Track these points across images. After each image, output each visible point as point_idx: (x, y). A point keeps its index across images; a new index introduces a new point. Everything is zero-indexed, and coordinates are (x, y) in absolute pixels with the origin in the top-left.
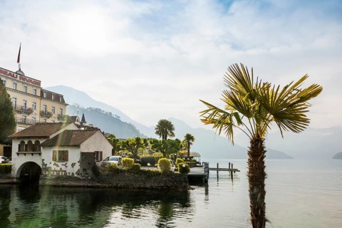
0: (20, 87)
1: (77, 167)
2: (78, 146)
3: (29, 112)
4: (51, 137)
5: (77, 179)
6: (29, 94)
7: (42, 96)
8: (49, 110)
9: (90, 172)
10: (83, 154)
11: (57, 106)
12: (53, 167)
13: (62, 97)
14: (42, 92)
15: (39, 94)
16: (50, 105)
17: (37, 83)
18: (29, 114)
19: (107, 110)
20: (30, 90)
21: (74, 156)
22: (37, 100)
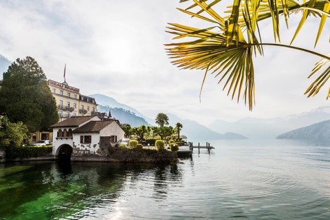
0: (65, 93)
1: (98, 147)
2: (98, 132)
3: (71, 110)
4: (80, 126)
5: (97, 156)
6: (71, 98)
7: (80, 99)
8: (85, 108)
9: (106, 150)
10: (101, 138)
11: (91, 106)
12: (81, 148)
13: (94, 99)
14: (80, 97)
15: (78, 98)
16: (86, 106)
17: (77, 91)
18: (71, 111)
19: (127, 109)
20: (72, 95)
21: (95, 139)
22: (77, 102)
